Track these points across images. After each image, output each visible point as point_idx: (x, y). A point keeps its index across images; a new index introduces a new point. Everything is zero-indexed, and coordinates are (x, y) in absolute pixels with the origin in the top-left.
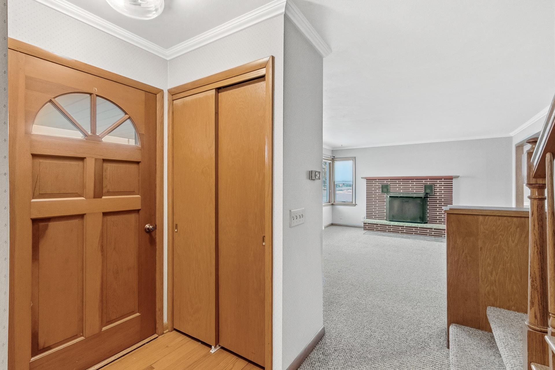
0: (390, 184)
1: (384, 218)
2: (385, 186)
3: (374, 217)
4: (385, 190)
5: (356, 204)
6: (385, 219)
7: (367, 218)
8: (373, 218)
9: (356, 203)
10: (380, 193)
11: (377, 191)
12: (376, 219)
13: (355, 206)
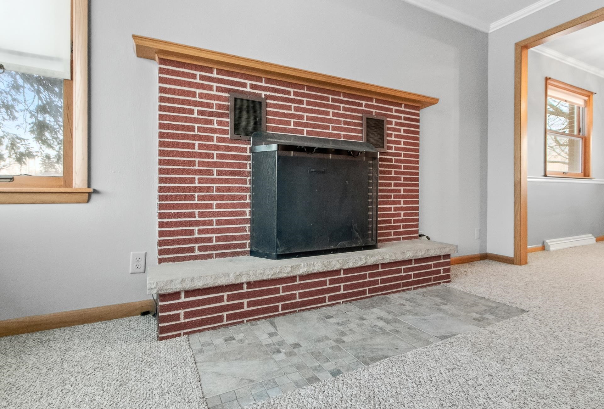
0: (267, 97)
1: (243, 246)
2: (247, 104)
3: (200, 249)
4: (247, 121)
5: (95, 191)
6: (248, 249)
7: (161, 261)
8: (197, 253)
9: (95, 186)
10: (226, 132)
11: (215, 126)
12: (210, 256)
13: (88, 201)
